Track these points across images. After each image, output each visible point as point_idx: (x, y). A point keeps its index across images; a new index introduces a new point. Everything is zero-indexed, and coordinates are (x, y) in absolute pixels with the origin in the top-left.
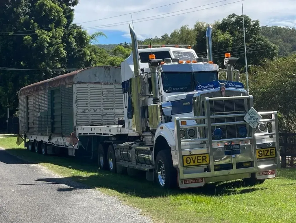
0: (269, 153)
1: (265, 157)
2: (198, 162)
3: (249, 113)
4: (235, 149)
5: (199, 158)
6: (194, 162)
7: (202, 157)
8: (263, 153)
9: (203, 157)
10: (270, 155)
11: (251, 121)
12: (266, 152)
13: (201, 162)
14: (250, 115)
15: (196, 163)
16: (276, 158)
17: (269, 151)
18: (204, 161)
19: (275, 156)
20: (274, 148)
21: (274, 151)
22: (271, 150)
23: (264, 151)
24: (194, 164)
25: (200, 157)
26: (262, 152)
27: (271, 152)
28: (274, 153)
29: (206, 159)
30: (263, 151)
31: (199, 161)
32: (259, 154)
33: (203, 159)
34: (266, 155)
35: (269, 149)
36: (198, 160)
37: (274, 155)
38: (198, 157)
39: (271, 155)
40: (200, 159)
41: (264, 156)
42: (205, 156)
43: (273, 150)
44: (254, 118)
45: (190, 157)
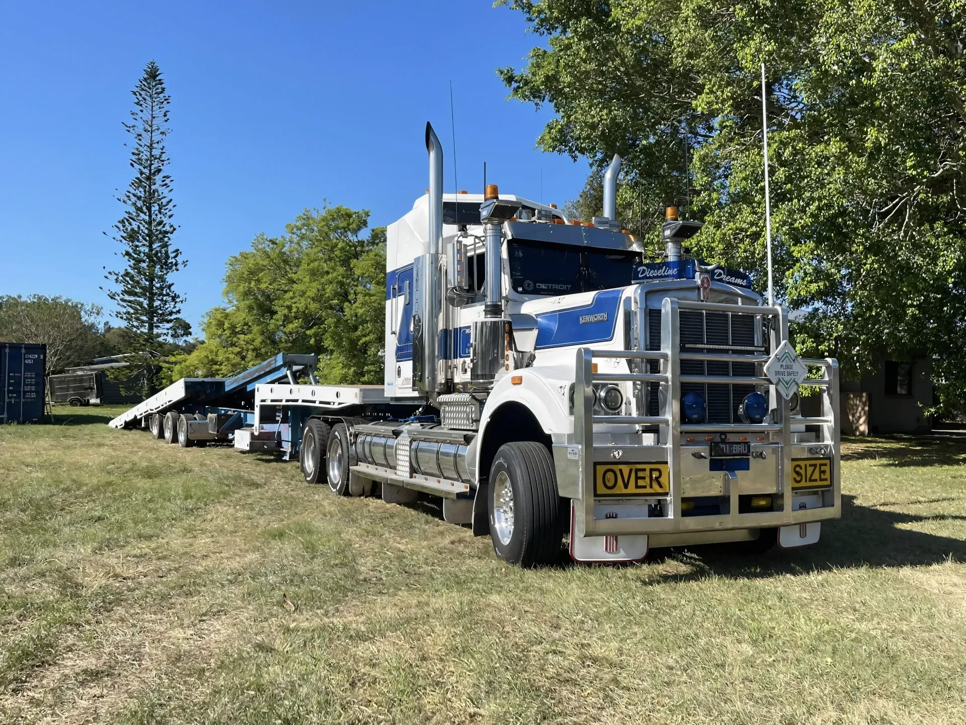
0: (816, 475)
1: (807, 485)
2: (637, 487)
4: (736, 455)
5: (640, 474)
6: (626, 486)
7: (648, 472)
8: (803, 471)
9: (651, 470)
10: (818, 478)
11: (781, 377)
12: (810, 470)
13: (645, 487)
15: (632, 489)
16: (832, 488)
17: (818, 468)
18: (655, 485)
19: (828, 483)
20: (827, 462)
21: (827, 468)
22: (821, 465)
24: (626, 491)
25: (644, 470)
26: (800, 468)
27: (821, 472)
28: (827, 475)
29: (660, 480)
30: (803, 467)
31: (641, 483)
32: (795, 475)
33: (652, 479)
34: (811, 480)
35: (818, 462)
36: (637, 478)
37: (826, 480)
38: (637, 470)
39: (821, 480)
40: (644, 478)
42: (658, 469)
43: (825, 465)
44: (789, 370)
45: (616, 468)
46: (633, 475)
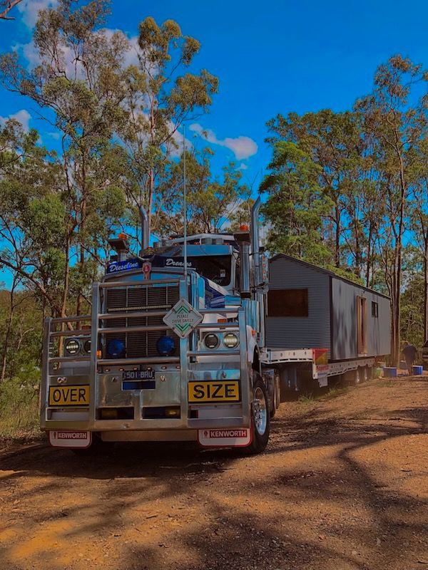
0: (222, 392)
1: (211, 399)
2: (71, 400)
3: (174, 310)
4: (143, 379)
6: (65, 400)
7: (78, 390)
8: (205, 390)
9: (80, 390)
10: (224, 395)
11: (177, 323)
12: (213, 389)
13: (76, 401)
14: (176, 312)
15: (69, 402)
16: (240, 403)
17: (223, 388)
18: (82, 399)
20: (236, 383)
21: (236, 388)
23: (208, 386)
24: (65, 403)
25: (76, 390)
26: (202, 387)
27: (227, 391)
28: (236, 393)
29: (85, 396)
30: (205, 387)
31: (74, 398)
32: (195, 393)
33: (81, 395)
34: (214, 396)
35: (223, 383)
36: (72, 395)
37: (234, 396)
38: (72, 390)
39: (227, 396)
40: (75, 395)
41: (209, 397)
42: (84, 390)
44: (185, 319)
45: (60, 388)
46: (70, 394)
